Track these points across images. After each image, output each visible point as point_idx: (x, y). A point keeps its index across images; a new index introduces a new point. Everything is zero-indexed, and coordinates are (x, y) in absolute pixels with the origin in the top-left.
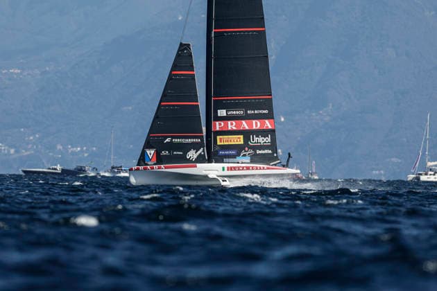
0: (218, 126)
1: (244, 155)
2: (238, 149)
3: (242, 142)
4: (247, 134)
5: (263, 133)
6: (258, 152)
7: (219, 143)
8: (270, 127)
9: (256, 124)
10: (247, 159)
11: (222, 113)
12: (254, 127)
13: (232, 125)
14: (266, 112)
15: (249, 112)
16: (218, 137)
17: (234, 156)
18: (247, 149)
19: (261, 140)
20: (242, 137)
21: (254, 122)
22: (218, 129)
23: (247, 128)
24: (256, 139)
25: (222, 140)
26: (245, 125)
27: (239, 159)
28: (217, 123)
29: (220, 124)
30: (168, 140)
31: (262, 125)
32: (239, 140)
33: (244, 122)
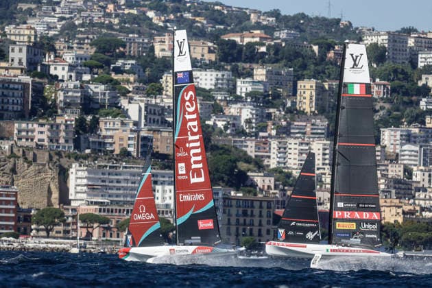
1: (356, 238)
2: (352, 233)
3: (355, 228)
4: (359, 222)
5: (371, 222)
6: (367, 236)
7: (337, 228)
8: (377, 218)
9: (366, 215)
11: (340, 205)
12: (364, 217)
13: (347, 215)
14: (374, 206)
15: (360, 206)
16: (337, 223)
17: (348, 238)
18: (358, 233)
19: (370, 227)
20: (354, 224)
21: (364, 213)
22: (337, 217)
23: (359, 217)
24: (365, 226)
25: (339, 226)
26: (357, 215)
28: (337, 212)
29: (338, 214)
30: (293, 224)
31: (371, 215)
32: (353, 226)
33: (356, 213)
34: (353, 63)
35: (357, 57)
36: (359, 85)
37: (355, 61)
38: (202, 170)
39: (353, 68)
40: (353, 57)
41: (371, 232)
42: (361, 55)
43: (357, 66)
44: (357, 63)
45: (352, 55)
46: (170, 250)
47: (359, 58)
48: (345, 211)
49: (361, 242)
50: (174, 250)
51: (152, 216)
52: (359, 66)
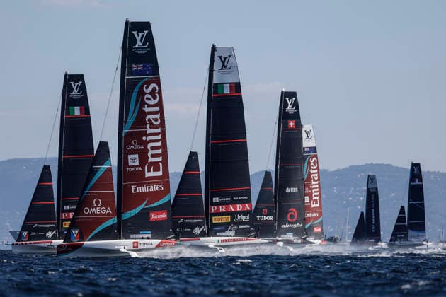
0: (213, 209)
1: (231, 230)
2: (227, 226)
3: (229, 221)
4: (233, 214)
5: (244, 213)
6: (240, 227)
7: (214, 222)
8: (249, 209)
9: (239, 207)
10: (233, 233)
11: (216, 200)
12: (238, 210)
13: (222, 209)
14: (246, 198)
15: (234, 199)
16: (213, 218)
17: (224, 231)
18: (233, 225)
19: (243, 218)
20: (229, 217)
21: (238, 206)
22: (213, 211)
23: (233, 210)
24: (239, 217)
25: (216, 220)
26: (231, 208)
27: (228, 233)
28: (213, 208)
30: (181, 221)
31: (244, 207)
32: (227, 219)
33: (231, 206)
34: (221, 64)
35: (225, 58)
36: (228, 85)
37: (223, 62)
38: (161, 164)
39: (222, 69)
40: (221, 59)
41: (244, 223)
42: (230, 56)
43: (225, 67)
44: (226, 64)
45: (220, 57)
46: (134, 243)
47: (227, 59)
48: (220, 205)
49: (236, 234)
50: (137, 243)
51: (109, 211)
52: (228, 67)
